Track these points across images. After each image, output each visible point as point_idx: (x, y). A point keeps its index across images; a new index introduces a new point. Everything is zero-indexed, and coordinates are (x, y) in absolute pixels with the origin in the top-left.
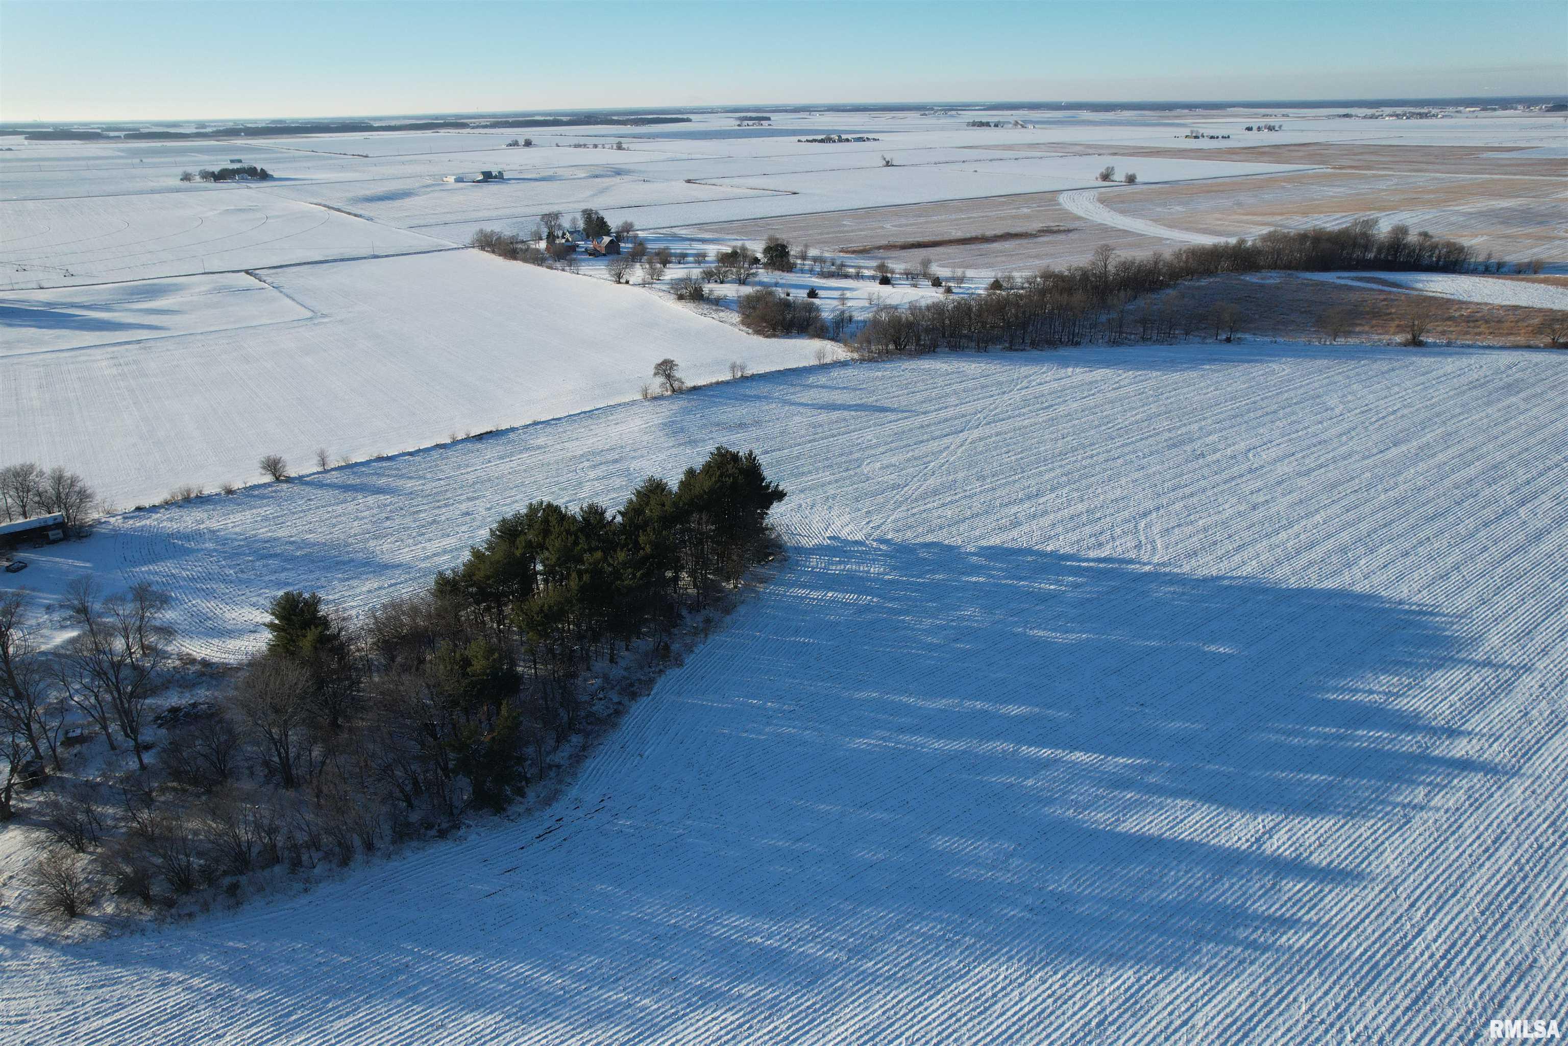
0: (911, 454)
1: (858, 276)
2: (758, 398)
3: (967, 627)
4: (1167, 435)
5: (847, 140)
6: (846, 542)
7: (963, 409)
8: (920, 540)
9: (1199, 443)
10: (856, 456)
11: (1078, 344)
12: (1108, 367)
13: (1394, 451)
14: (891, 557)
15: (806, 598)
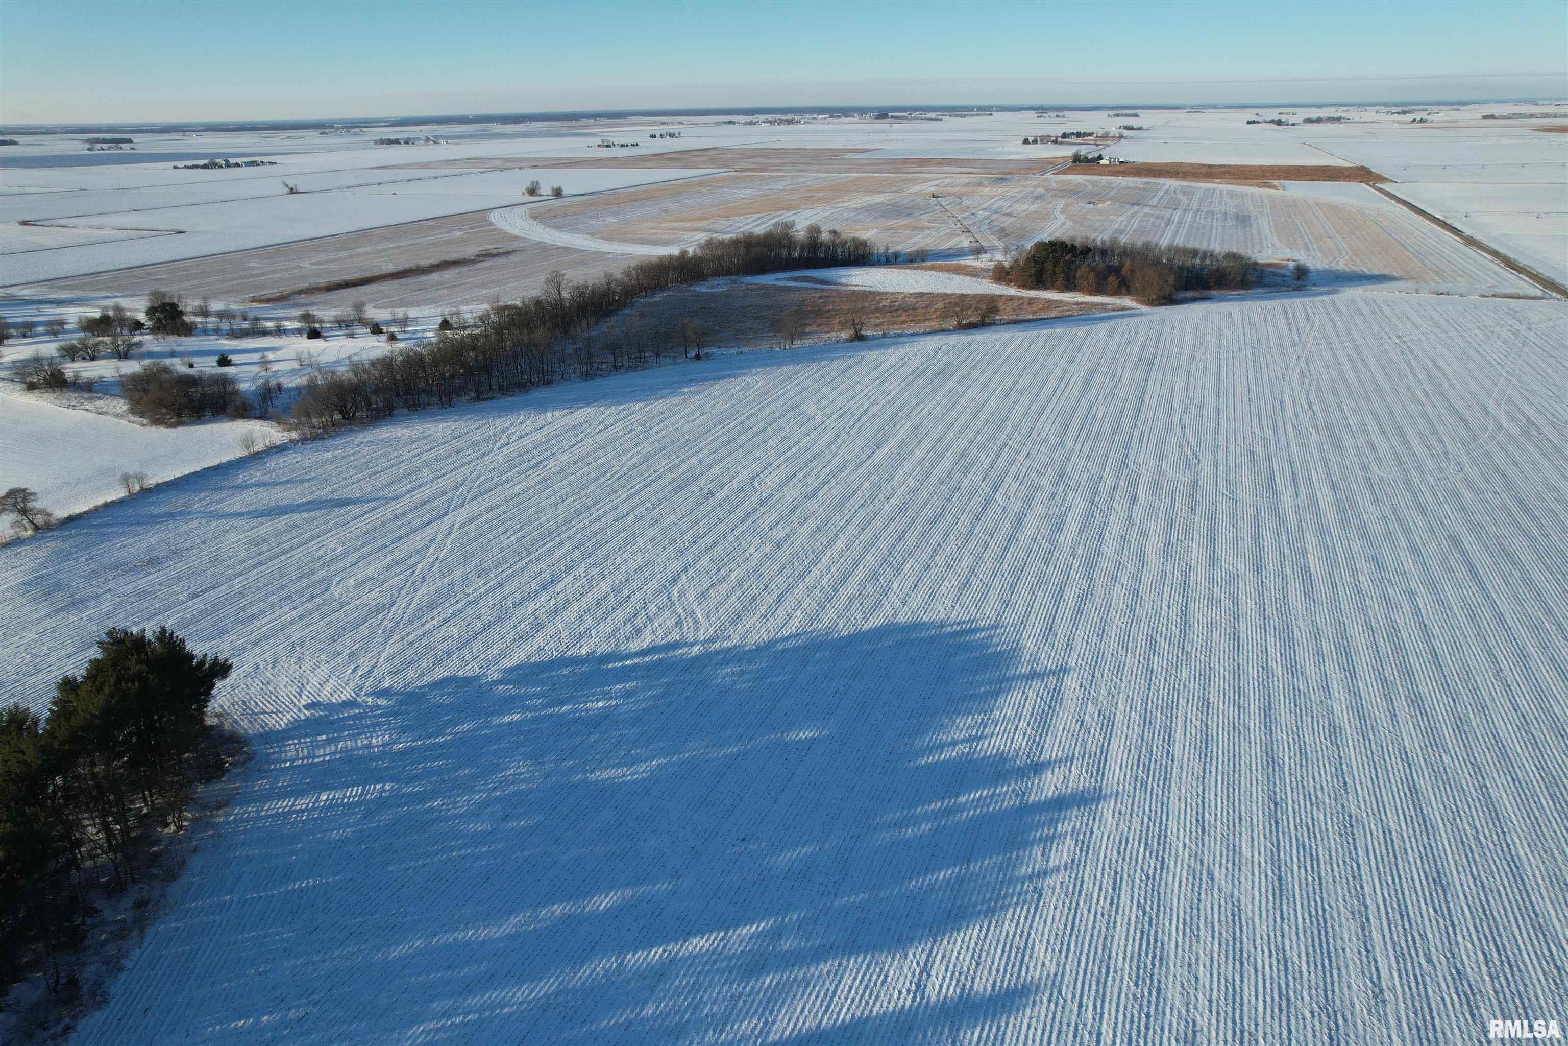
0: (390, 558)
1: (280, 332)
2: (171, 516)
3: (515, 794)
4: (669, 476)
5: (237, 165)
6: (330, 707)
7: (441, 483)
8: (428, 679)
9: (703, 481)
10: (321, 574)
11: (550, 382)
12: (588, 404)
13: (879, 455)
14: (395, 714)
15: (291, 812)
